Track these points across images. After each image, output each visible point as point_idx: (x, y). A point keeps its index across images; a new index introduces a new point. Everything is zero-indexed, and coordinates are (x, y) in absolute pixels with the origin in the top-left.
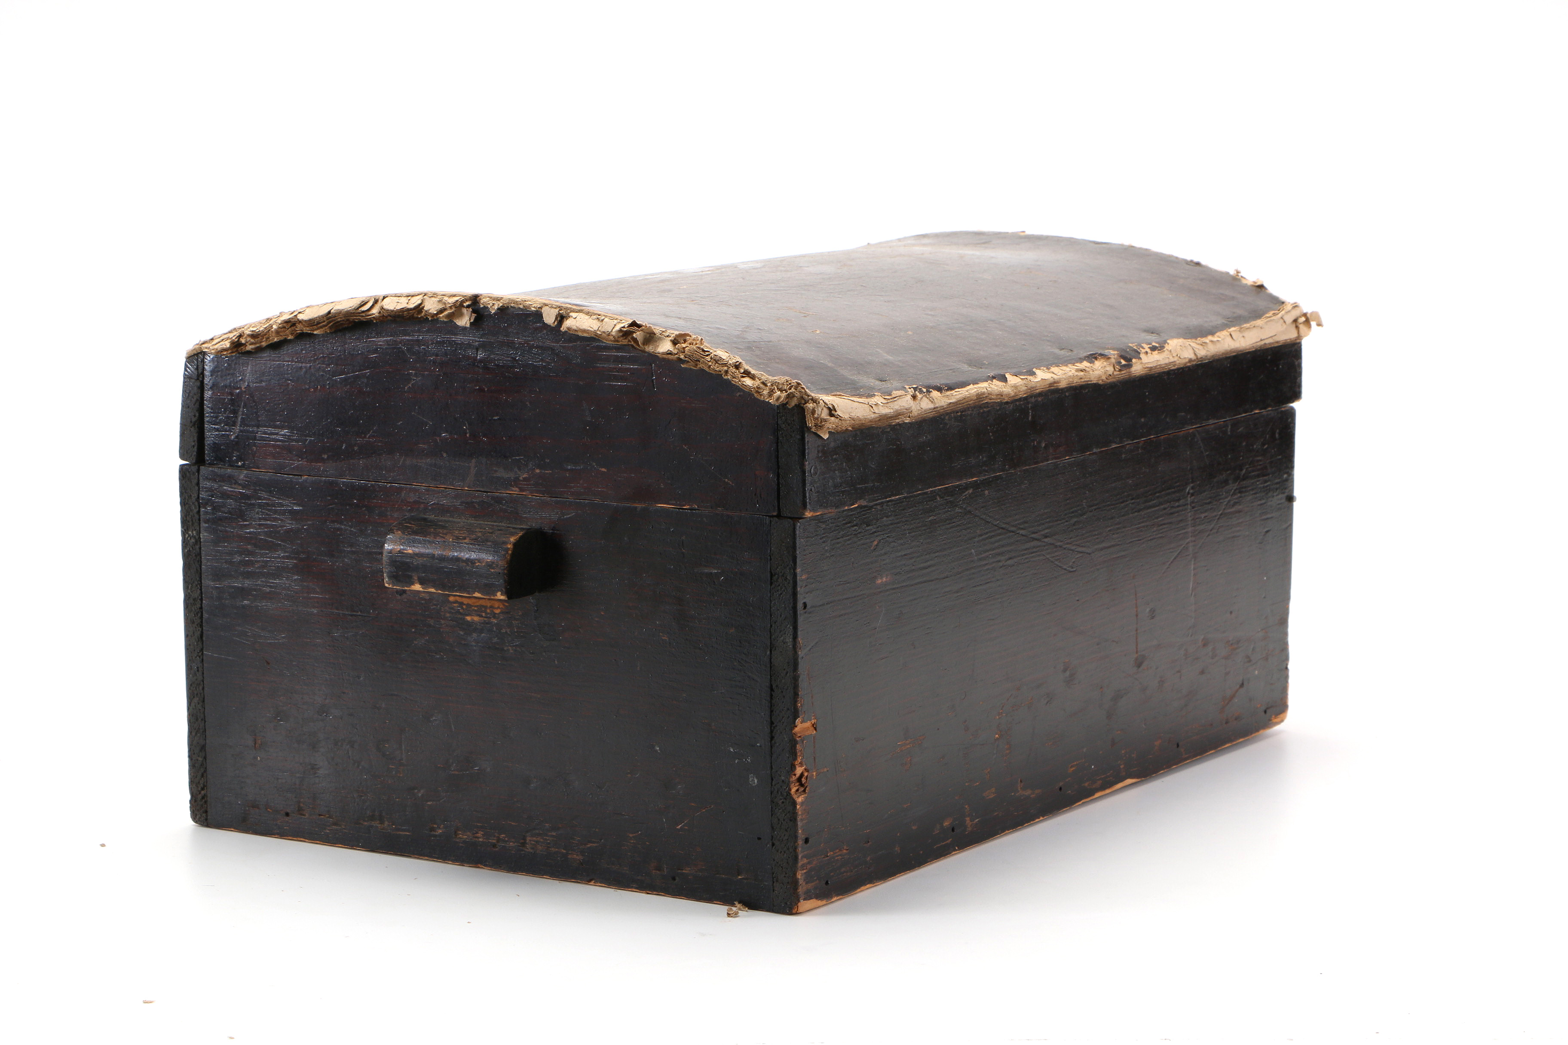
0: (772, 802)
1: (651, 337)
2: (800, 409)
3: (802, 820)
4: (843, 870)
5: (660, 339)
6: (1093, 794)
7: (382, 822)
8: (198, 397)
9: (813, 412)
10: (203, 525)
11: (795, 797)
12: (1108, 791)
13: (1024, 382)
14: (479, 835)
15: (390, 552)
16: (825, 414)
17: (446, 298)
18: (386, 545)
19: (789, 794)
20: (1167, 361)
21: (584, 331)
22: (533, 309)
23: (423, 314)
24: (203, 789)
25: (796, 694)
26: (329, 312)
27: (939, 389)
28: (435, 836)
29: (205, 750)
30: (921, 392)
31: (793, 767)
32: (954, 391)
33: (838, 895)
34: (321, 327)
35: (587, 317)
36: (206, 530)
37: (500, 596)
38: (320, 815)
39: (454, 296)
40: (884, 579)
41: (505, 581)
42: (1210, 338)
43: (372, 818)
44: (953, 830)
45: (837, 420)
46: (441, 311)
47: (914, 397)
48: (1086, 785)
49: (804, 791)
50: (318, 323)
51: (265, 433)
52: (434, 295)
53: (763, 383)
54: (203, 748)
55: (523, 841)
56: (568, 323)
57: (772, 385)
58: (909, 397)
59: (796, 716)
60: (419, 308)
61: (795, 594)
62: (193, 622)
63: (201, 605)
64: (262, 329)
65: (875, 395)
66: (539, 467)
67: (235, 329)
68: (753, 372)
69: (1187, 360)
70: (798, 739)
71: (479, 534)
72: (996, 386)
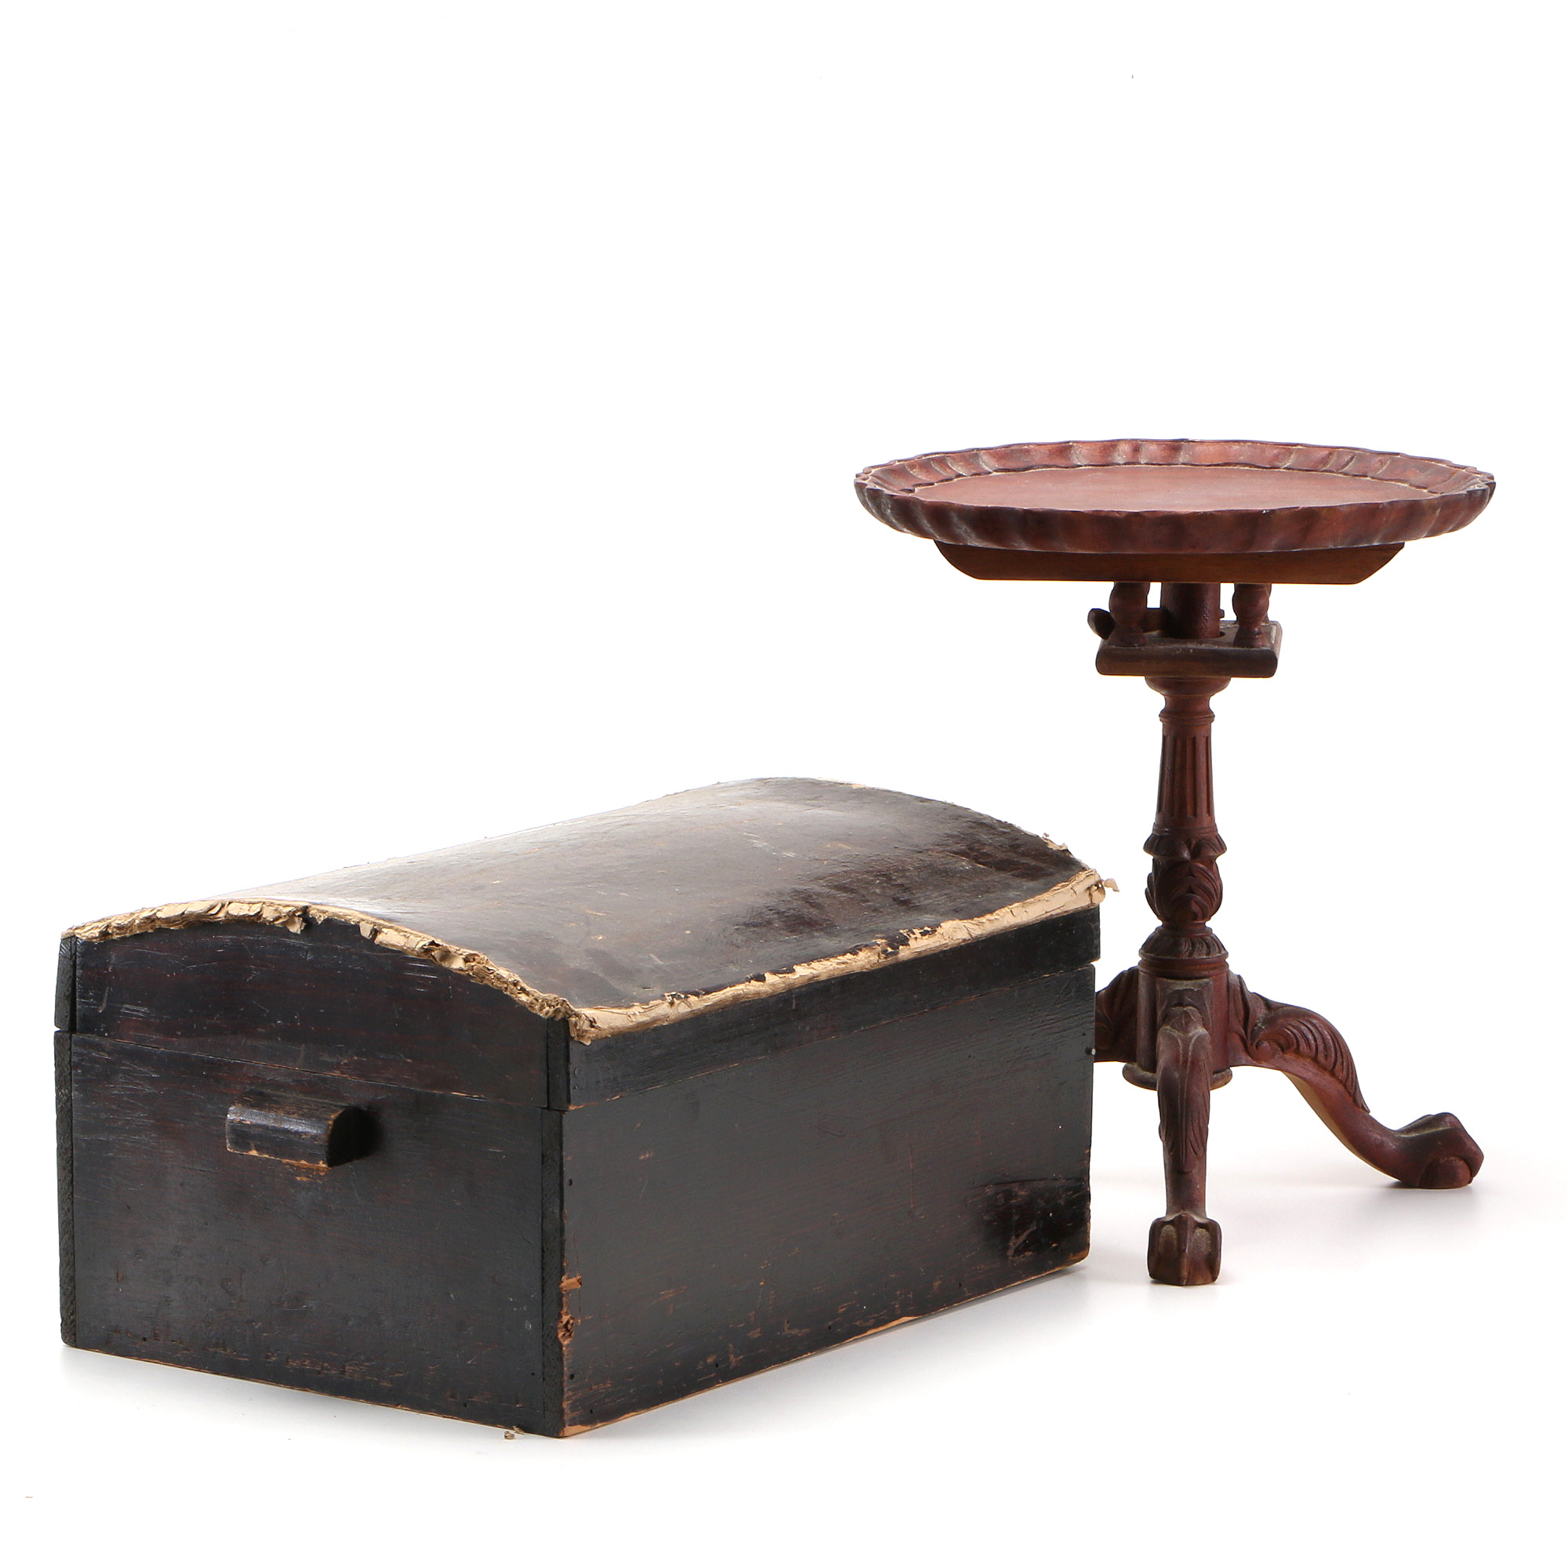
0: (543, 1344)
1: (447, 955)
2: (565, 1021)
3: (567, 1359)
4: (607, 1400)
5: (454, 956)
6: (866, 1332)
7: (225, 1350)
8: (71, 974)
9: (576, 1025)
10: (75, 1085)
11: (561, 1340)
12: (881, 1329)
13: (782, 980)
14: (306, 1363)
15: (232, 1121)
16: (586, 1026)
17: (281, 908)
18: (228, 1116)
19: (556, 1338)
20: (938, 944)
21: (393, 945)
22: (352, 923)
23: (261, 920)
24: (72, 1314)
25: (562, 1256)
26: (183, 913)
27: (697, 994)
28: (270, 1363)
29: (74, 1281)
30: (679, 998)
31: (560, 1316)
32: (710, 995)
33: (602, 1421)
34: (177, 925)
35: (396, 933)
36: (76, 1090)
37: (322, 1165)
38: (172, 1341)
39: (288, 906)
40: (647, 1156)
41: (327, 1152)
42: (988, 916)
43: (216, 1345)
44: (717, 1366)
45: (597, 1030)
46: (277, 919)
47: (672, 1004)
48: (858, 1323)
49: (570, 1335)
50: (174, 921)
51: (128, 1009)
52: (271, 904)
53: (536, 1000)
54: (72, 1279)
55: (341, 1369)
56: (380, 938)
57: (543, 1001)
58: (666, 1004)
59: (562, 1273)
60: (258, 915)
61: (561, 1173)
62: (65, 1169)
63: (72, 1153)
64: (126, 922)
65: (634, 1005)
66: (358, 1055)
67: (103, 919)
68: (528, 989)
69: (961, 941)
70: (564, 1292)
71: (306, 1111)
72: (754, 986)
